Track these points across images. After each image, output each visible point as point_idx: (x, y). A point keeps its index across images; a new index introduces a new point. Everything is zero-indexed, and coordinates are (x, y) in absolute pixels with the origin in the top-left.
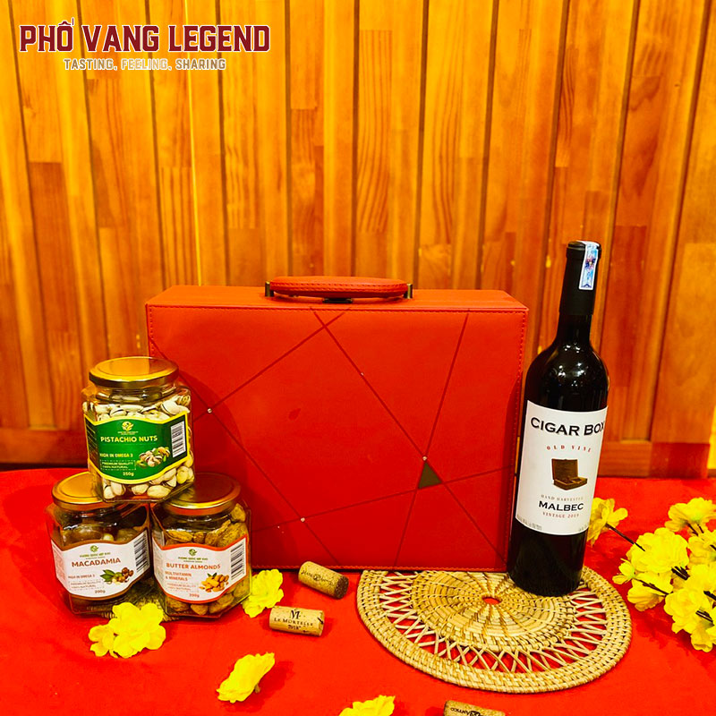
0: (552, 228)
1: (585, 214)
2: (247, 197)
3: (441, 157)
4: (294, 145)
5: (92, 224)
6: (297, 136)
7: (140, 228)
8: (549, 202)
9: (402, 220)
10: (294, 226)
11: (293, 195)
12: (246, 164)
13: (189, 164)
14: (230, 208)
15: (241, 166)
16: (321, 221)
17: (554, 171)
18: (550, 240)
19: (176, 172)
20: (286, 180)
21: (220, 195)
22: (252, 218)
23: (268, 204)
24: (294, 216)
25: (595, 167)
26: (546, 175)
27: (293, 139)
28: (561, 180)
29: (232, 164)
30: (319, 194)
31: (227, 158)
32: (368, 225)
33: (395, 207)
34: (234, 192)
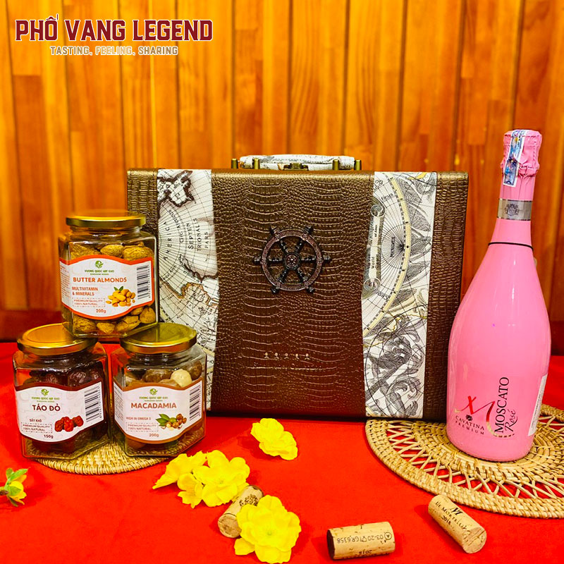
0: (459, 130)
1: (488, 120)
2: (197, 104)
3: (363, 71)
4: (238, 60)
5: (65, 129)
6: (241, 52)
7: (106, 133)
8: (457, 108)
9: (331, 124)
10: (237, 130)
11: (237, 103)
12: (197, 75)
13: (149, 77)
14: (182, 113)
15: (193, 78)
16: (260, 125)
17: (460, 81)
18: (458, 142)
19: (138, 83)
20: (231, 90)
21: (174, 104)
22: (201, 122)
23: (216, 111)
24: (237, 121)
25: (496, 79)
26: (453, 87)
27: (237, 55)
28: (467, 89)
29: (185, 76)
30: (259, 101)
31: (181, 71)
32: (301, 128)
33: (324, 113)
34: (186, 100)
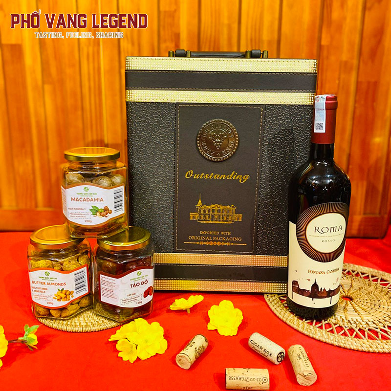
0: (319, 83)
1: (340, 75)
3: (251, 40)
4: (162, 33)
5: (40, 82)
6: (164, 27)
12: (133, 44)
15: (130, 46)
17: (320, 47)
21: (117, 64)
25: (345, 46)
26: (315, 51)
28: (325, 53)
